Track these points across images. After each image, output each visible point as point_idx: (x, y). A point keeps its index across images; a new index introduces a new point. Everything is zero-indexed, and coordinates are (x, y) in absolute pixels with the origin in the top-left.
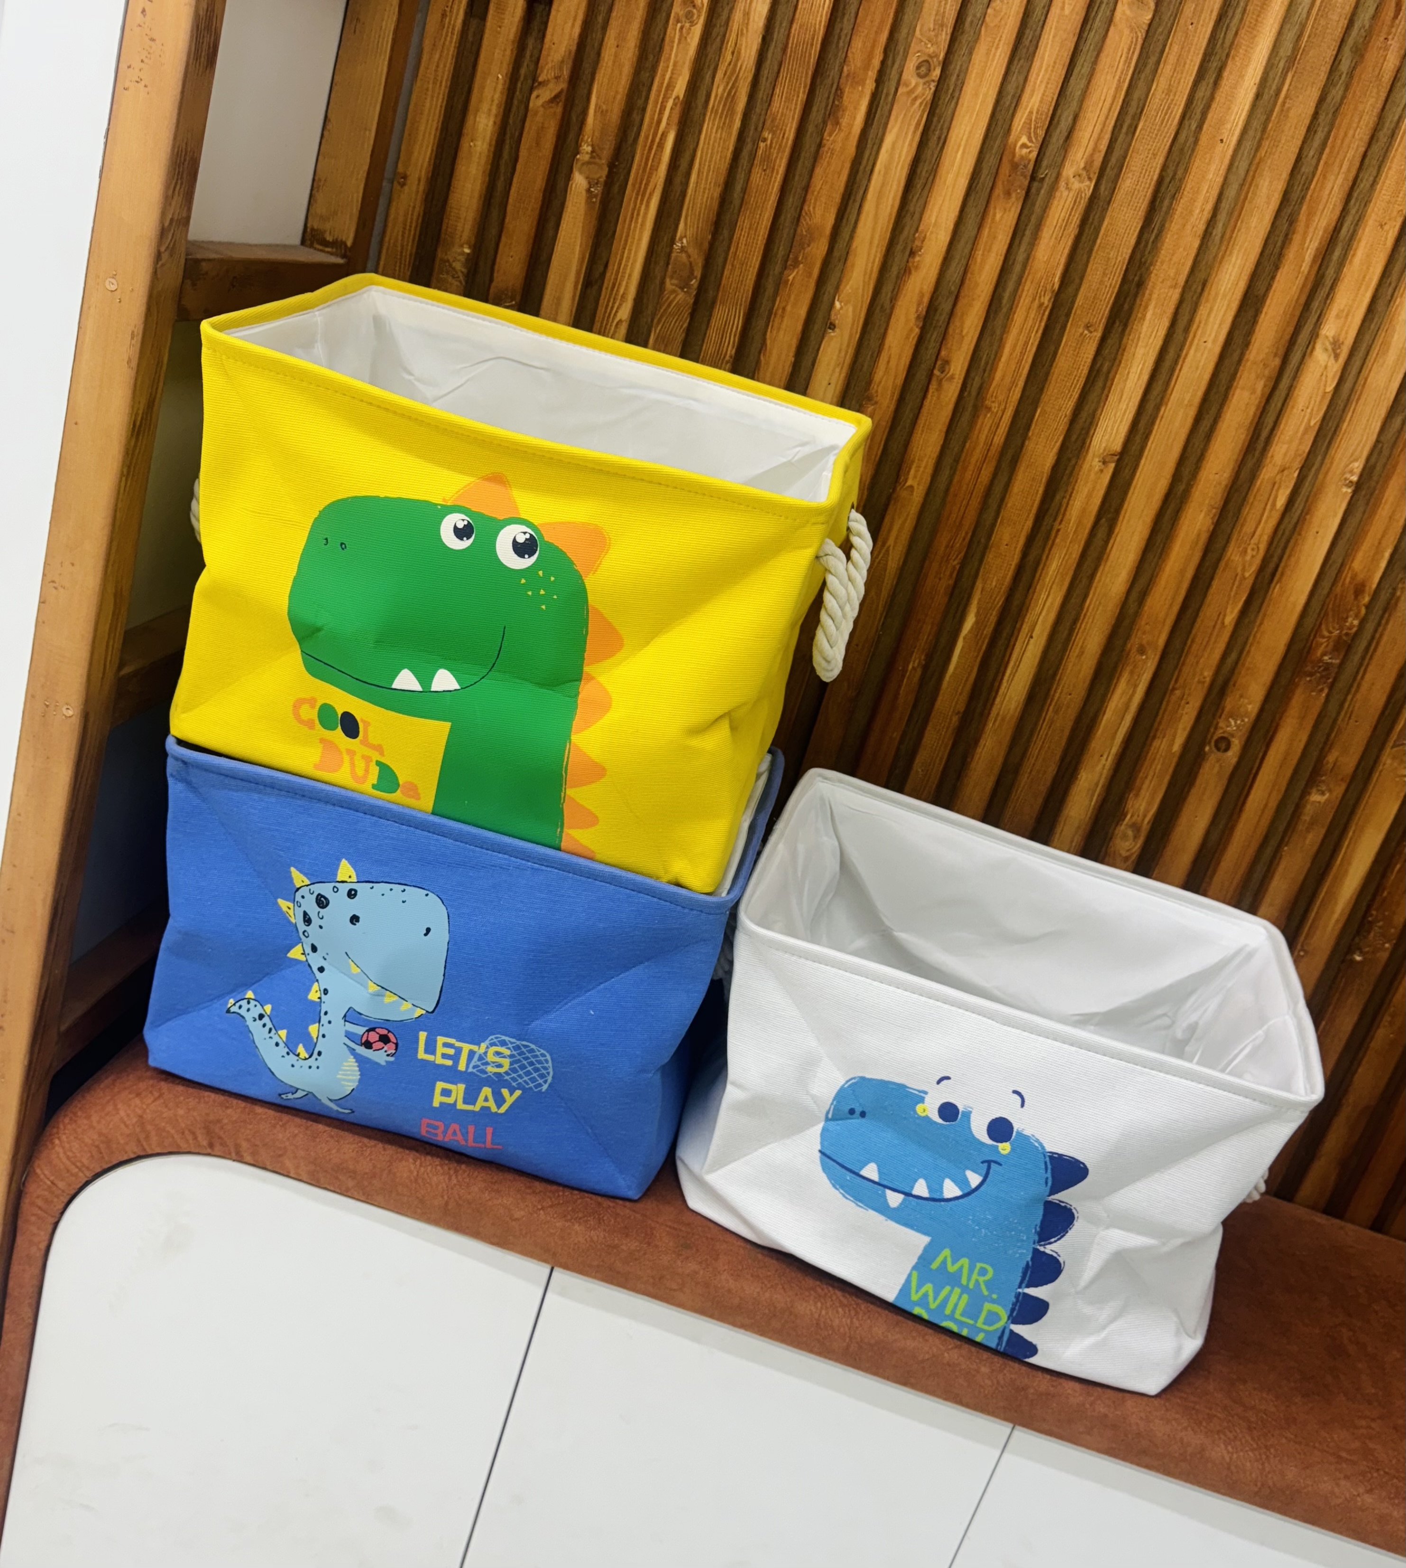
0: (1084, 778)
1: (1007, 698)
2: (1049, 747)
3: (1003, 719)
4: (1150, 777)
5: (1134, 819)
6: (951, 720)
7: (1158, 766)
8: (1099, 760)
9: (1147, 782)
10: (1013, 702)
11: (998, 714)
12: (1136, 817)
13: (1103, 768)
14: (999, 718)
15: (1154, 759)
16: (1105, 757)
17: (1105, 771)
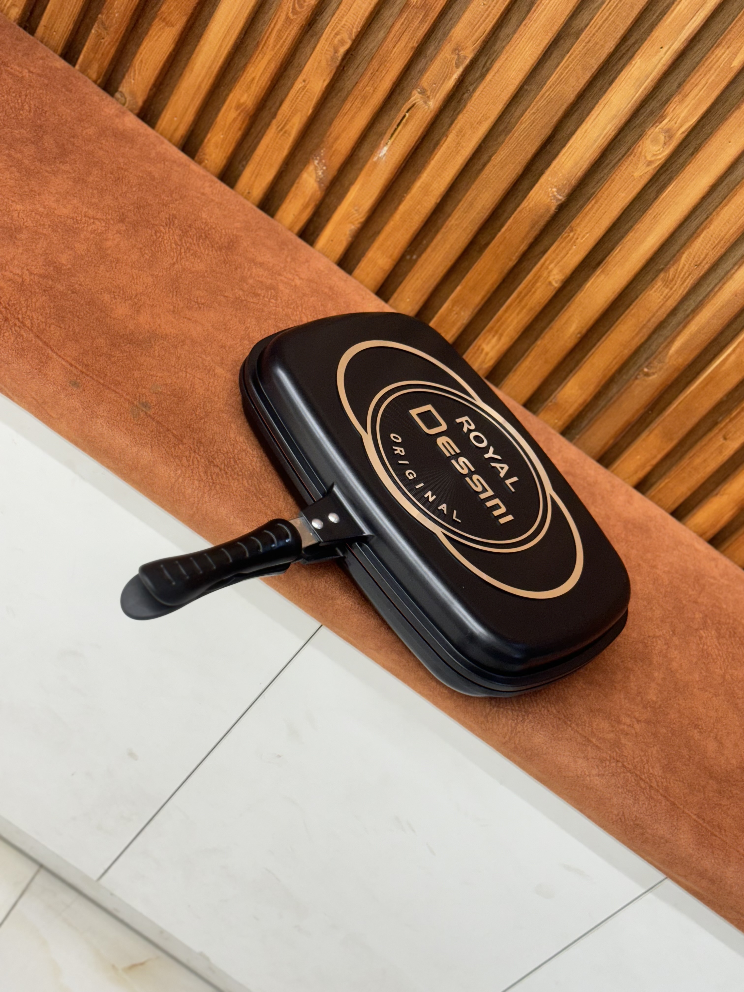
0: (637, 66)
4: (700, 86)
5: (669, 126)
7: (712, 77)
8: (657, 52)
9: (696, 90)
12: (673, 122)
13: (659, 62)
15: (711, 68)
17: (660, 66)
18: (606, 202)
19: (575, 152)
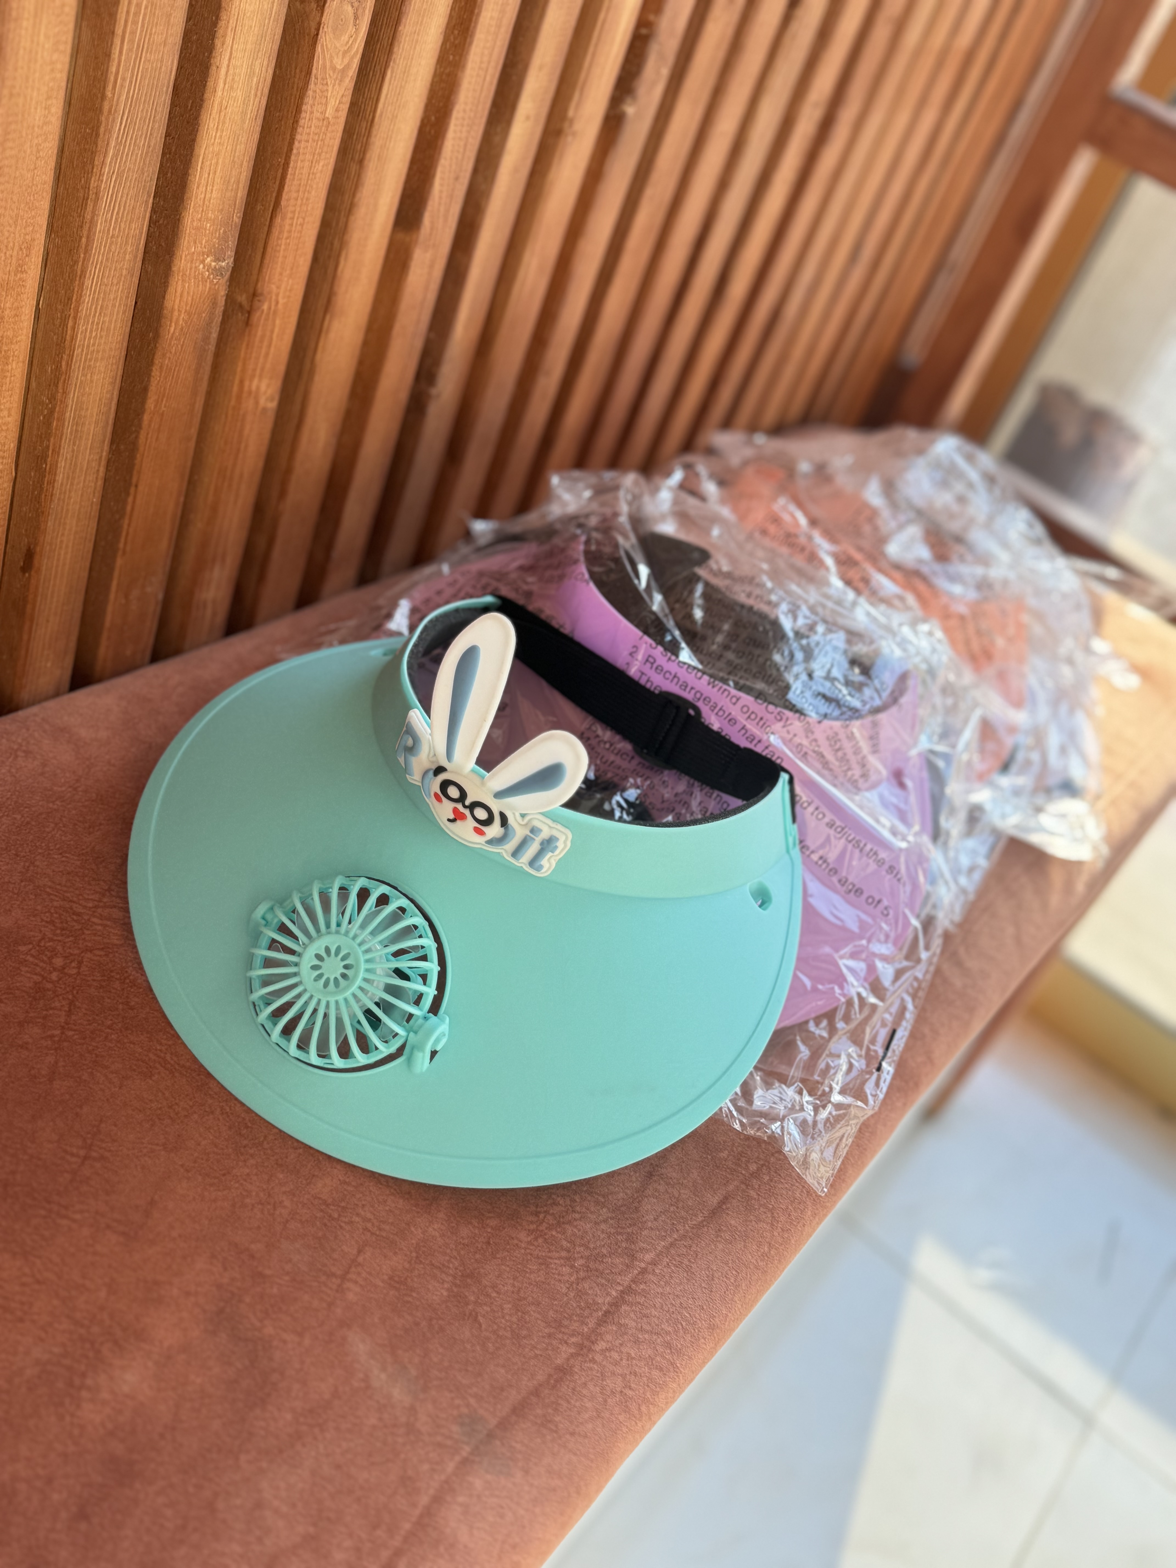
18: (299, 202)
19: (217, 163)
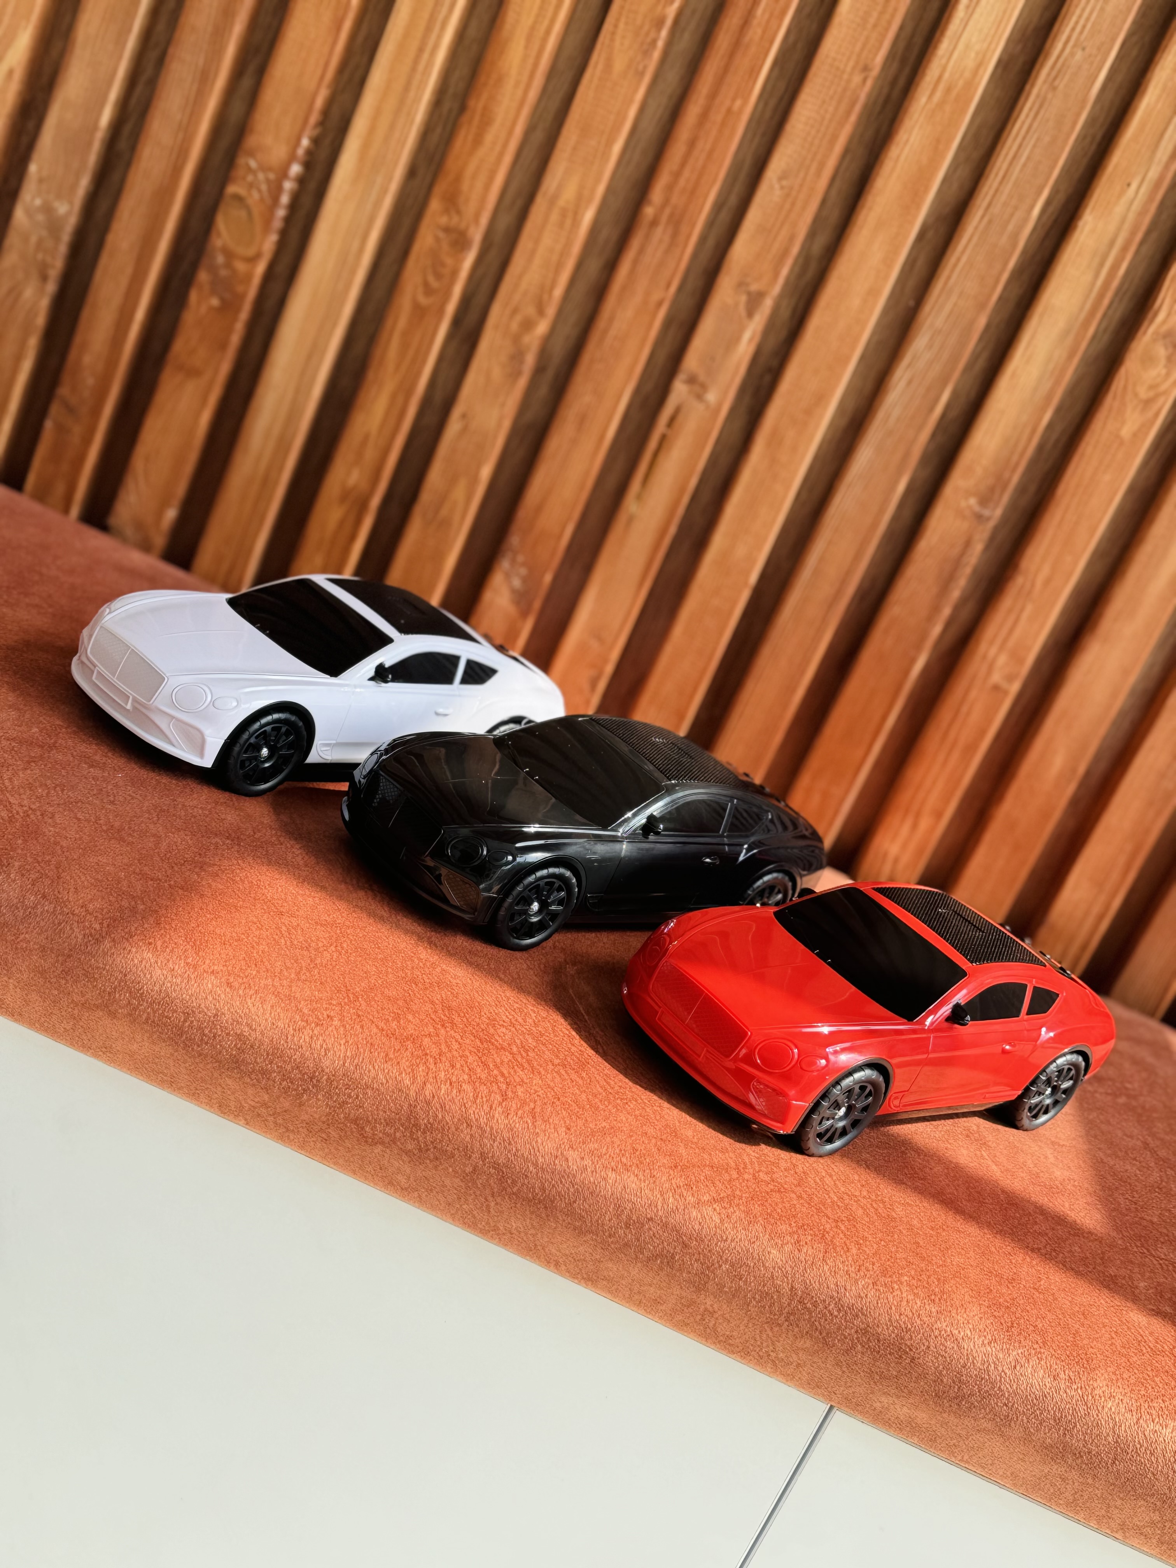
0: (1087, 229)
1: (961, 46)
2: (1028, 158)
3: (948, 90)
5: (1169, 324)
6: (849, 81)
8: (1122, 193)
10: (973, 55)
11: (940, 78)
14: (941, 87)
16: (1134, 186)
